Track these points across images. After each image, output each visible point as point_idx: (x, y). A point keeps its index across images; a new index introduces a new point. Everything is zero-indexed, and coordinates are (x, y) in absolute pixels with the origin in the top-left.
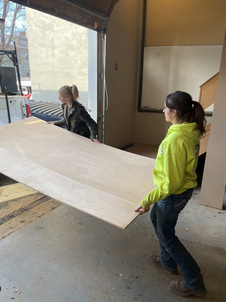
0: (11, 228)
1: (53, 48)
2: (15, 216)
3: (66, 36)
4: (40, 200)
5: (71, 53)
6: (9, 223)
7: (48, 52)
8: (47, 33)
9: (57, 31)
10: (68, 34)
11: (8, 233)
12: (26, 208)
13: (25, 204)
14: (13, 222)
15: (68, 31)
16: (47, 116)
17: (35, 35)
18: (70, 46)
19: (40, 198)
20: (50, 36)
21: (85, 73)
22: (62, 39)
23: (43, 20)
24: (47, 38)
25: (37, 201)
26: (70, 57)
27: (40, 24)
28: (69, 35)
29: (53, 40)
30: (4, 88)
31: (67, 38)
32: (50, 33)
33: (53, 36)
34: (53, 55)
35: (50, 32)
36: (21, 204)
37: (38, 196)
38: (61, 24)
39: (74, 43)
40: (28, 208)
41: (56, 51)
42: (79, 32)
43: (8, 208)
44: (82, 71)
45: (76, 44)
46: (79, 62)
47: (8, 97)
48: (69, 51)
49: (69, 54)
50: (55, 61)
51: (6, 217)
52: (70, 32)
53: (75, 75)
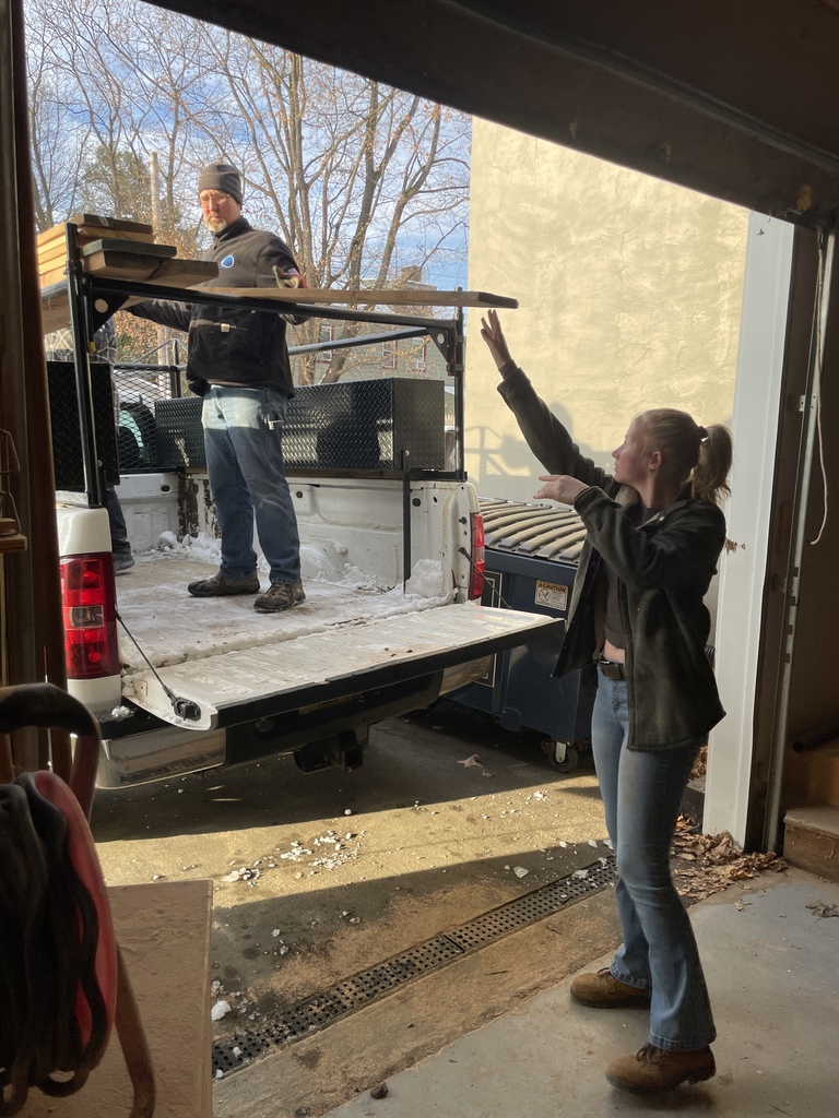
0: (412, 1026)
1: (559, 306)
2: (422, 966)
3: (616, 262)
4: (509, 907)
5: (627, 322)
6: (403, 1000)
7: (540, 321)
8: (543, 255)
9: (582, 245)
10: (621, 252)
11: (405, 1050)
12: (460, 937)
13: (452, 917)
14: (416, 999)
15: (623, 243)
16: (536, 557)
17: (496, 269)
18: (625, 297)
19: (507, 898)
20: (551, 266)
21: (682, 395)
22: (598, 274)
23: (531, 211)
24: (539, 274)
25: (498, 912)
26: (623, 337)
27: (518, 230)
28: (626, 255)
29: (560, 277)
30: (403, 453)
31: (616, 269)
32: (553, 256)
33: (561, 267)
34: (557, 332)
35: (554, 253)
36: (437, 912)
37: (499, 886)
38: (600, 218)
39: (646, 283)
40: (465, 937)
41: (569, 319)
42: (668, 242)
43: (390, 922)
44: (668, 387)
45: (650, 288)
46: (661, 353)
47: (413, 485)
48: (621, 314)
49: (619, 325)
50: (560, 352)
51: (386, 965)
52: (632, 246)
53: (636, 401)
